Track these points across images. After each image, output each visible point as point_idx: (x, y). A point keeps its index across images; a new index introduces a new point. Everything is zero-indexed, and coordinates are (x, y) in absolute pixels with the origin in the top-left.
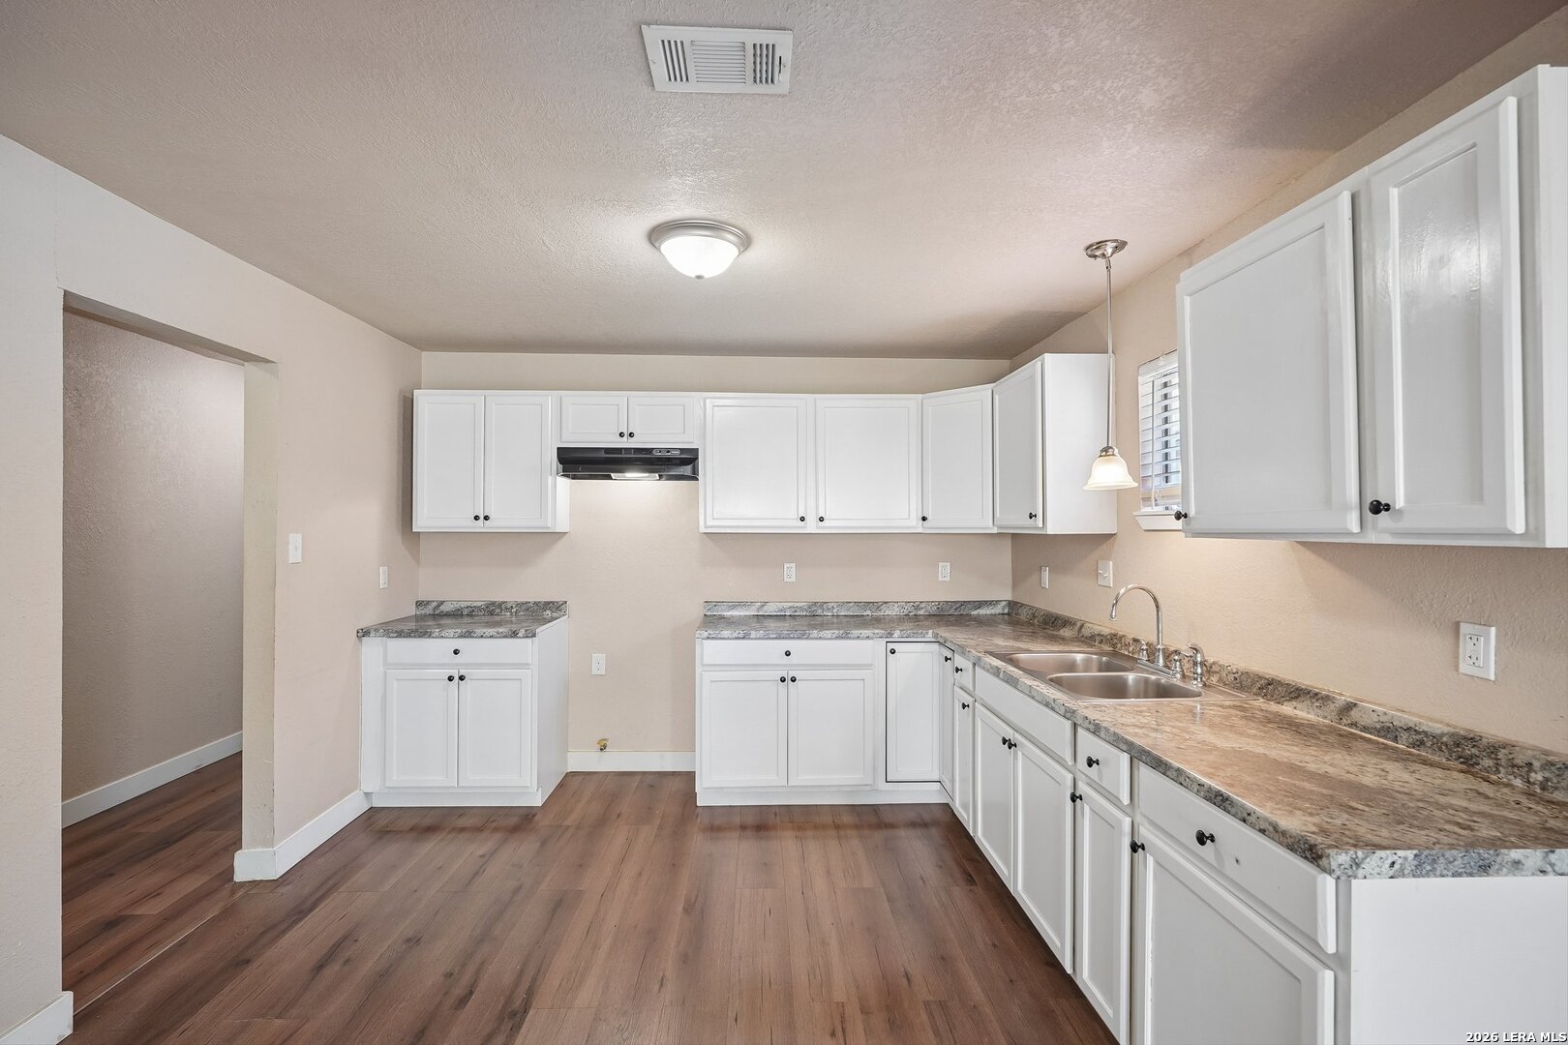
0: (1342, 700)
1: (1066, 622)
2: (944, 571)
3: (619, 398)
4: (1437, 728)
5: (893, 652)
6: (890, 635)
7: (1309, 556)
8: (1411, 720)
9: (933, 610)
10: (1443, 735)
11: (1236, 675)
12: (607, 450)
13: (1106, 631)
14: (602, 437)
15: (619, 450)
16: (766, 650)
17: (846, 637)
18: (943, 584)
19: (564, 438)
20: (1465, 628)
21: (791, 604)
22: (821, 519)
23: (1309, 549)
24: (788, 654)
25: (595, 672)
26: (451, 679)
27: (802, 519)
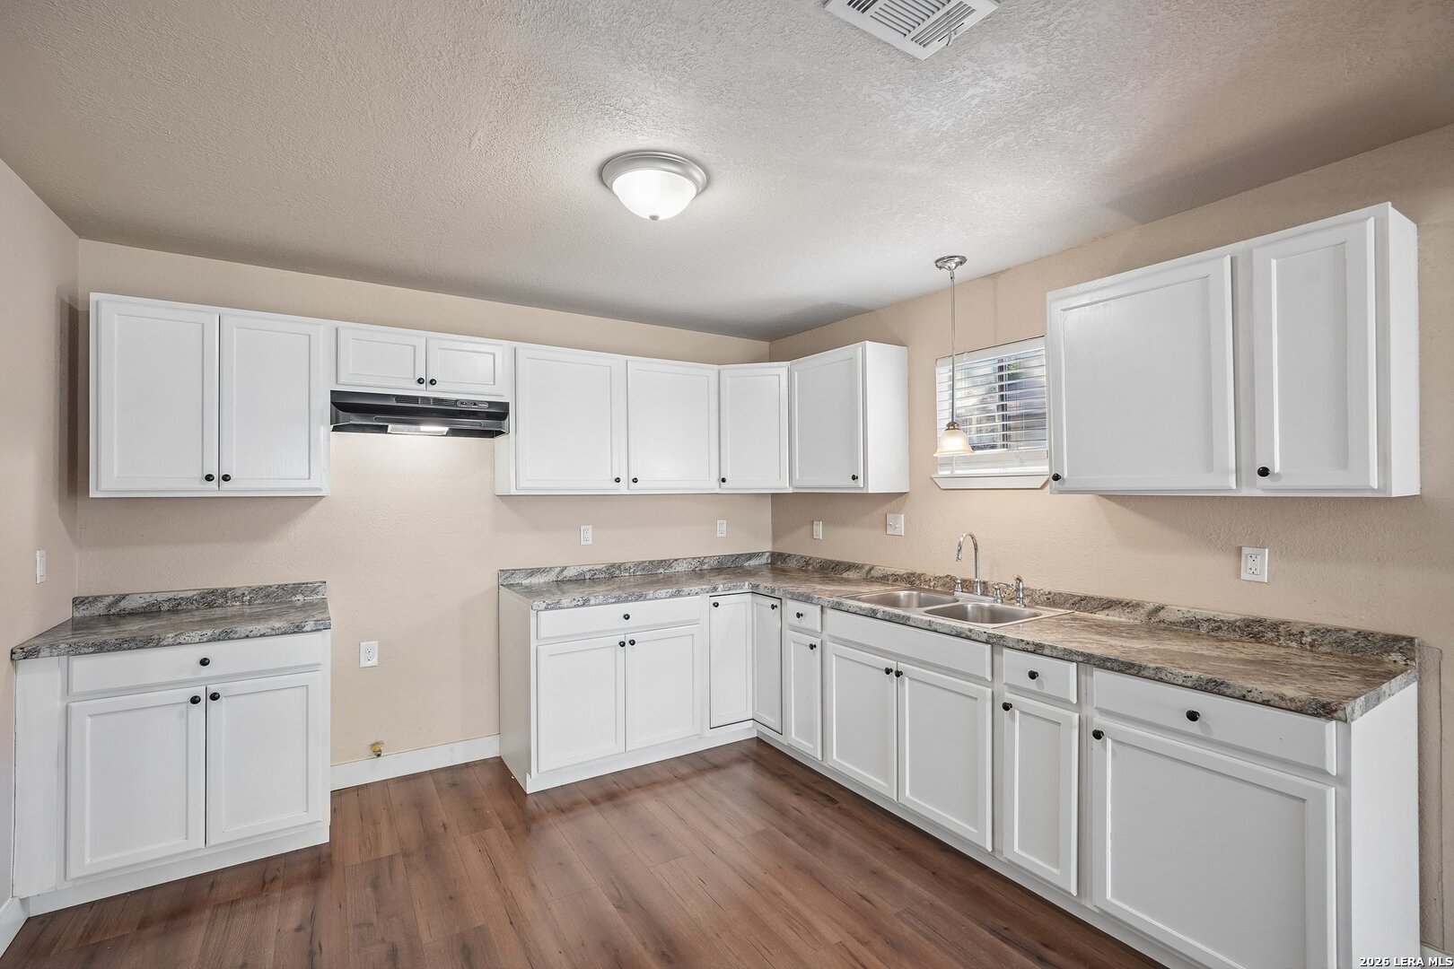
0: (1150, 607)
1: (850, 567)
2: (722, 528)
3: (418, 338)
4: (1232, 617)
5: (716, 605)
6: (715, 589)
7: (1112, 506)
8: (1211, 614)
9: (714, 563)
10: (1236, 621)
11: (1049, 596)
12: (399, 398)
13: (902, 571)
14: (394, 381)
15: (414, 399)
16: (604, 615)
17: (678, 594)
18: (722, 540)
19: (342, 380)
20: (1246, 551)
21: (590, 567)
22: (635, 480)
23: (1114, 501)
24: (627, 617)
25: (364, 663)
26: (195, 700)
27: (618, 480)
